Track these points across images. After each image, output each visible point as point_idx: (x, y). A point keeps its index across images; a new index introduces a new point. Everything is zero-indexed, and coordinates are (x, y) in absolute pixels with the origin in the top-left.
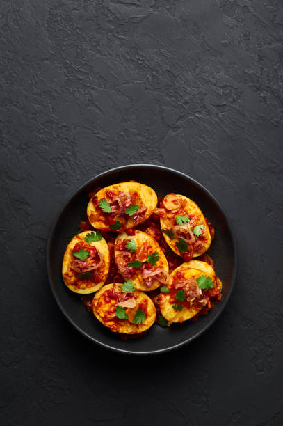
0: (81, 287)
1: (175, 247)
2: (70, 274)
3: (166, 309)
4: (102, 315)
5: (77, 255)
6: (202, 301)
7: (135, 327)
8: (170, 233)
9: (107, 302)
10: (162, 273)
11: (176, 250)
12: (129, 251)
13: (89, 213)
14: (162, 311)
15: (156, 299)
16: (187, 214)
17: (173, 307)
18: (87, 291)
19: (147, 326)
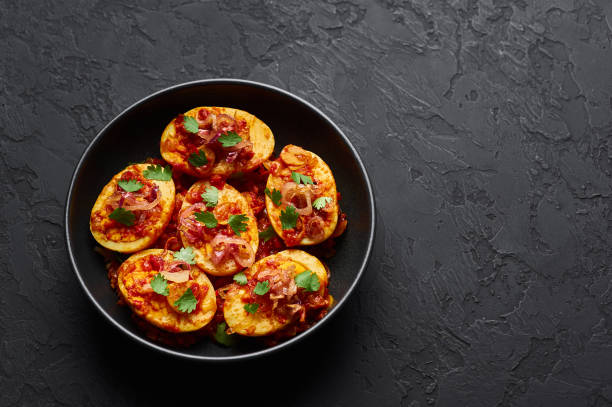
0: (113, 238)
1: (276, 221)
2: (104, 213)
3: (233, 309)
4: (130, 283)
5: (124, 186)
6: (293, 306)
7: (174, 319)
8: (277, 197)
9: (144, 269)
10: (244, 247)
11: (278, 225)
12: (206, 203)
13: (164, 139)
14: (225, 309)
15: (221, 290)
16: (312, 176)
17: (245, 308)
18: (120, 247)
19: (194, 324)
